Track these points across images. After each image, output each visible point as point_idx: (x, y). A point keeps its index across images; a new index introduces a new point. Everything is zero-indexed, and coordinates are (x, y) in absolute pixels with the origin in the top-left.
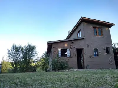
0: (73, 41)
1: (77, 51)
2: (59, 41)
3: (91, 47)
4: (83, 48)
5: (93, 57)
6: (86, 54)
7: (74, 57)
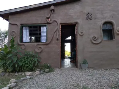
0: (52, 7)
1: (62, 29)
2: (21, 9)
3: (95, 18)
4: (77, 23)
5: (99, 41)
6: (82, 36)
7: (53, 42)
